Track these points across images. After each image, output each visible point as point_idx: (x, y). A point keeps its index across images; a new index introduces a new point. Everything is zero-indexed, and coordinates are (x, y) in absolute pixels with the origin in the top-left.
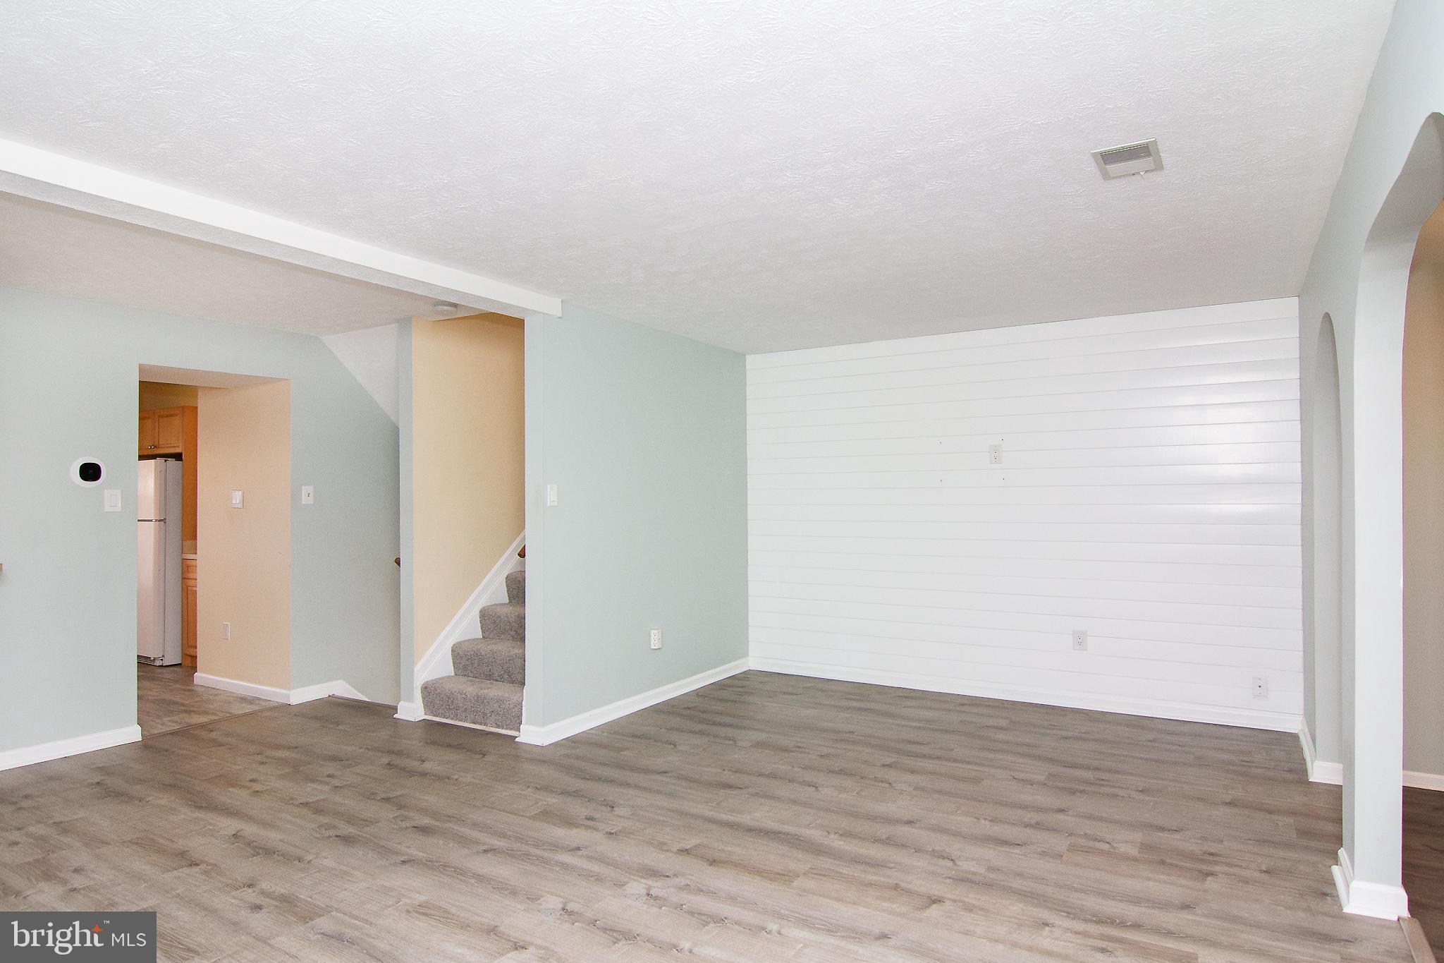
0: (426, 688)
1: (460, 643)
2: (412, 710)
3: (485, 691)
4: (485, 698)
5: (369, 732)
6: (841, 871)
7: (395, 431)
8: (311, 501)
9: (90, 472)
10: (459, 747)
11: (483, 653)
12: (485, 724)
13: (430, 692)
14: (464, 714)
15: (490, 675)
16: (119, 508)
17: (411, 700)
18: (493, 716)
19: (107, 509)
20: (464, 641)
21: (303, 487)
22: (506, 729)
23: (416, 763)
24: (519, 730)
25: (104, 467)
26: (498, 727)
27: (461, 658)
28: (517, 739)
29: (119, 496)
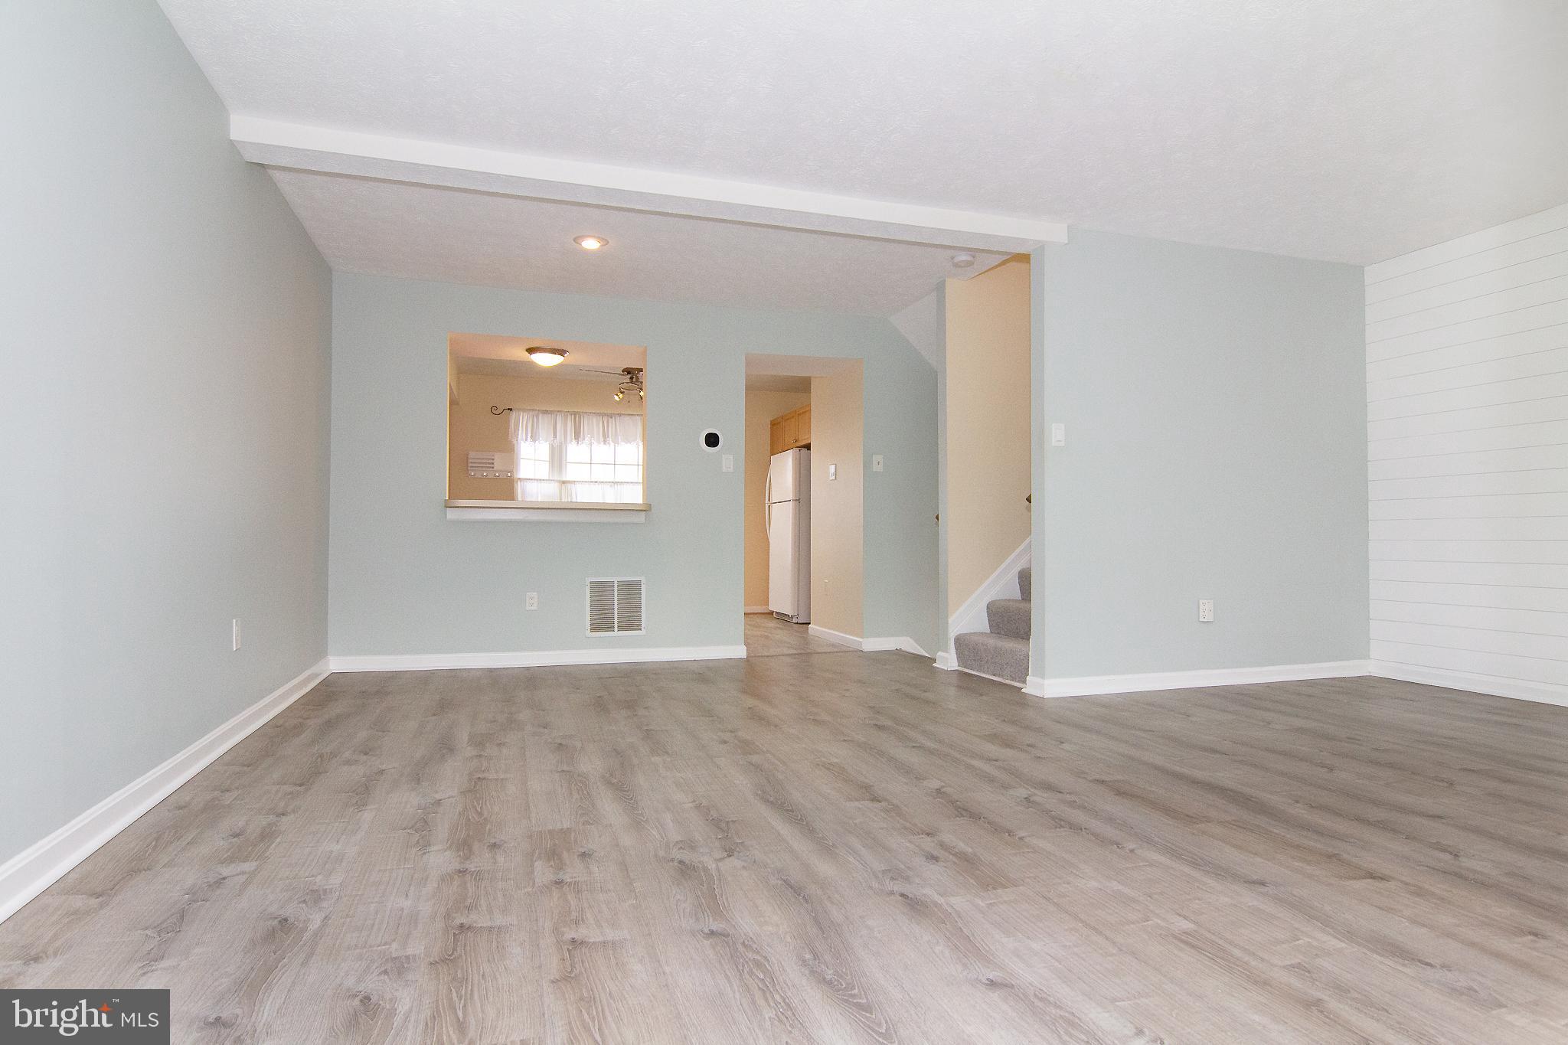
0: (958, 639)
1: (995, 602)
2: (948, 661)
3: (1003, 643)
4: (1001, 650)
6: (1272, 829)
8: (881, 469)
9: (712, 440)
12: (1003, 676)
13: (963, 644)
16: (731, 470)
17: (946, 650)
18: (1008, 668)
19: (724, 470)
20: (997, 600)
22: (1019, 681)
24: (1024, 682)
25: (720, 436)
26: (1013, 679)
27: (995, 615)
28: (1023, 690)
29: (732, 459)
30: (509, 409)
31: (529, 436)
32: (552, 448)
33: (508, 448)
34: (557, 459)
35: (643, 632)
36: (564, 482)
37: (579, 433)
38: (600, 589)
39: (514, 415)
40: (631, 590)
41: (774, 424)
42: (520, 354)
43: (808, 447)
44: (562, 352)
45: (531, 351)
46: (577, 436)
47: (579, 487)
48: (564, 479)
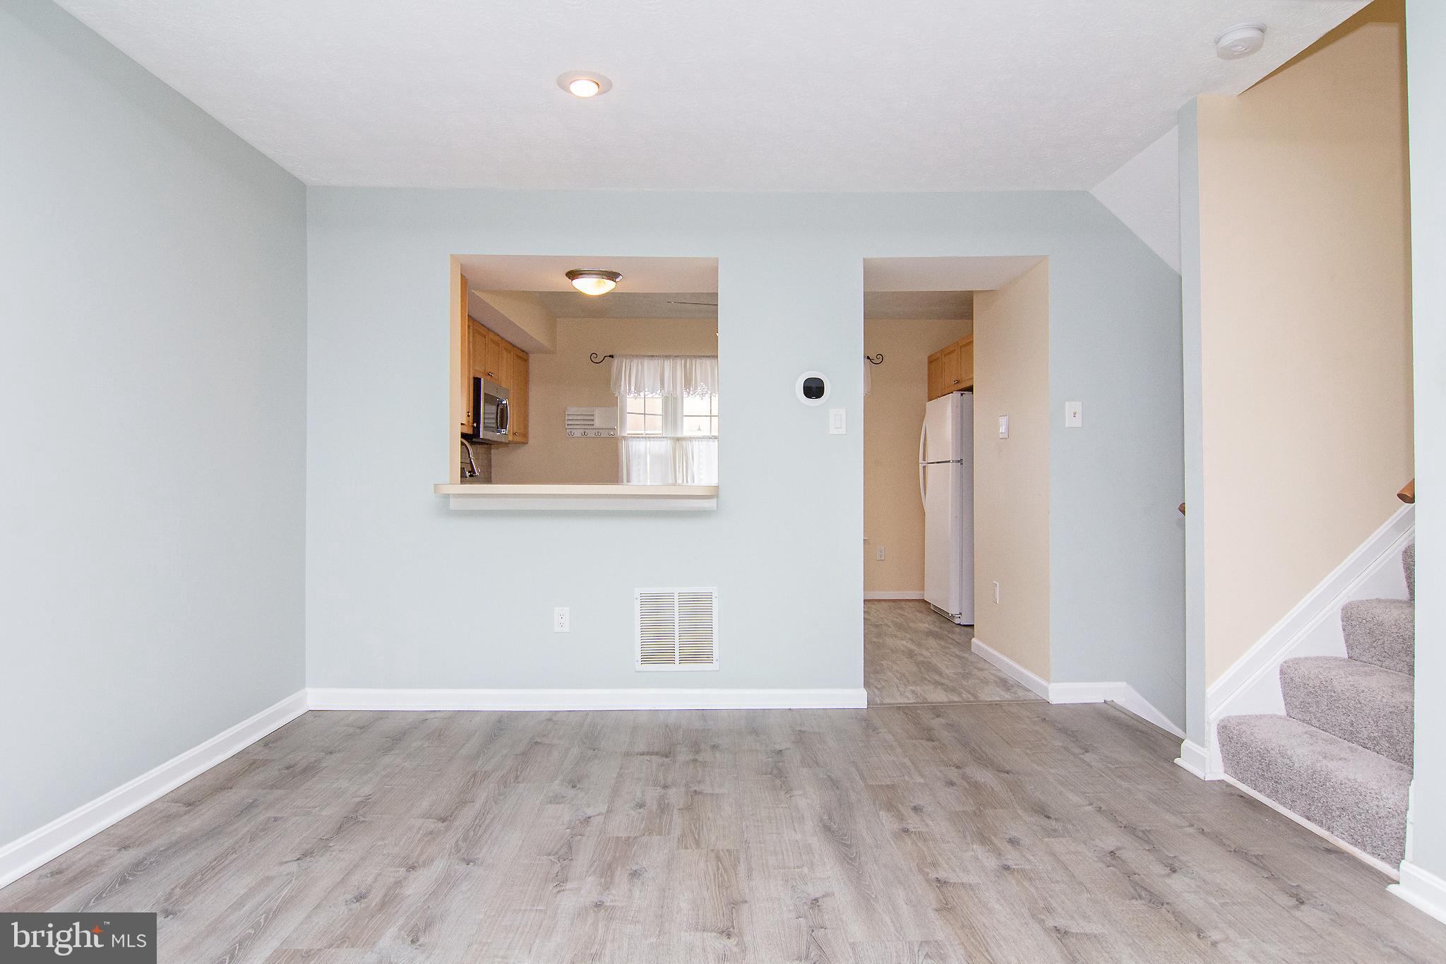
0: (1225, 727)
1: (1297, 661)
3: (1331, 765)
4: (1327, 779)
5: (1119, 777)
7: (1176, 283)
8: (1077, 422)
9: (814, 389)
10: (1257, 862)
11: (1338, 689)
12: (1329, 829)
13: (1234, 740)
14: (1289, 795)
15: (1352, 733)
16: (843, 431)
17: (1202, 741)
18: (1345, 819)
19: (832, 431)
20: (1306, 659)
21: (1067, 403)
22: (1372, 854)
23: (1158, 869)
24: (1398, 869)
25: (828, 381)
26: (1355, 843)
27: (1298, 687)
28: (1390, 886)
29: (845, 413)
30: (610, 356)
31: (633, 388)
32: (666, 401)
33: (610, 401)
34: (672, 412)
35: (714, 666)
36: (678, 439)
37: (691, 380)
38: (654, 605)
39: (616, 362)
40: (697, 605)
41: (931, 361)
42: (563, 284)
43: (970, 389)
44: (612, 276)
45: (573, 275)
46: (688, 383)
47: (696, 443)
48: (679, 435)
